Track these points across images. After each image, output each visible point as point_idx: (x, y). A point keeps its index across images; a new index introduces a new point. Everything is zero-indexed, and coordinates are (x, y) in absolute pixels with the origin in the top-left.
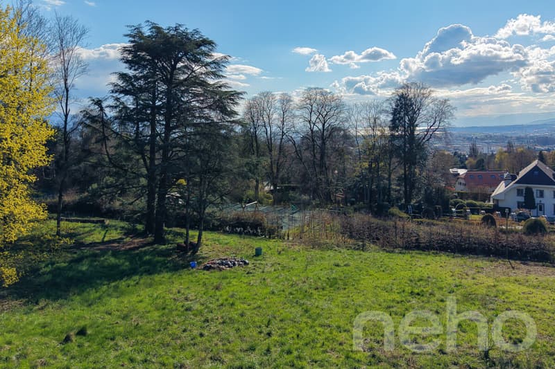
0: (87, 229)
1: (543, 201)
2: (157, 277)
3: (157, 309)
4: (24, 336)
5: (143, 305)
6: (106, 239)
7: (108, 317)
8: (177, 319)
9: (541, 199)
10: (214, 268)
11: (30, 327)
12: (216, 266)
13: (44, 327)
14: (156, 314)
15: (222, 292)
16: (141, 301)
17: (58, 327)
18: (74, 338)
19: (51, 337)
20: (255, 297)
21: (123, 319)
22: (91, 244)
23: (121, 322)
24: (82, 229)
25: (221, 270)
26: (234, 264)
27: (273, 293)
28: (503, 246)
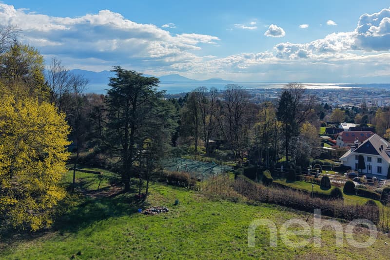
0: (91, 179)
1: (371, 164)
2: (120, 219)
3: (115, 240)
4: (56, 255)
5: (109, 237)
6: (100, 188)
7: (92, 243)
8: (122, 246)
9: (369, 162)
10: (149, 214)
11: (59, 250)
12: (150, 212)
13: (64, 250)
14: (114, 243)
15: (147, 231)
16: (108, 235)
17: (70, 250)
18: (75, 257)
19: (67, 256)
20: (162, 235)
21: (98, 245)
22: (91, 191)
23: (97, 247)
24: (88, 179)
25: (152, 215)
26: (161, 211)
27: (171, 233)
28: (310, 205)
